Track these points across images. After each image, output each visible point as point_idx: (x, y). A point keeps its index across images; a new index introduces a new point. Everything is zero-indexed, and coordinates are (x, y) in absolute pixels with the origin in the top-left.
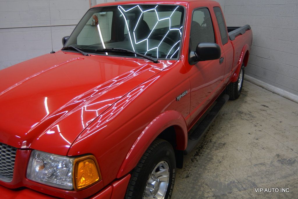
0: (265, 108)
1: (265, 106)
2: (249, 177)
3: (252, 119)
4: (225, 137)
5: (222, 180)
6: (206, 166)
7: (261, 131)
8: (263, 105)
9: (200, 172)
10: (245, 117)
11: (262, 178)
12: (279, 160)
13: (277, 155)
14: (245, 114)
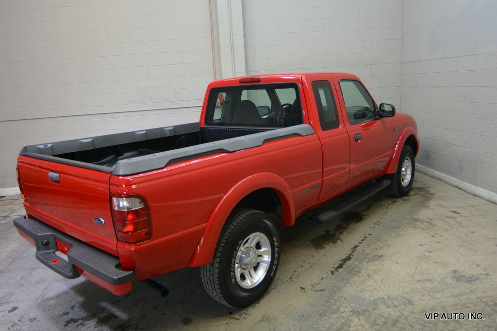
0: (456, 215)
1: (455, 212)
2: (405, 293)
3: (429, 228)
4: (384, 248)
5: (367, 295)
6: (349, 280)
7: (438, 242)
8: (453, 212)
9: (339, 286)
10: (421, 226)
11: (423, 296)
12: (453, 277)
13: (453, 271)
14: (422, 222)
